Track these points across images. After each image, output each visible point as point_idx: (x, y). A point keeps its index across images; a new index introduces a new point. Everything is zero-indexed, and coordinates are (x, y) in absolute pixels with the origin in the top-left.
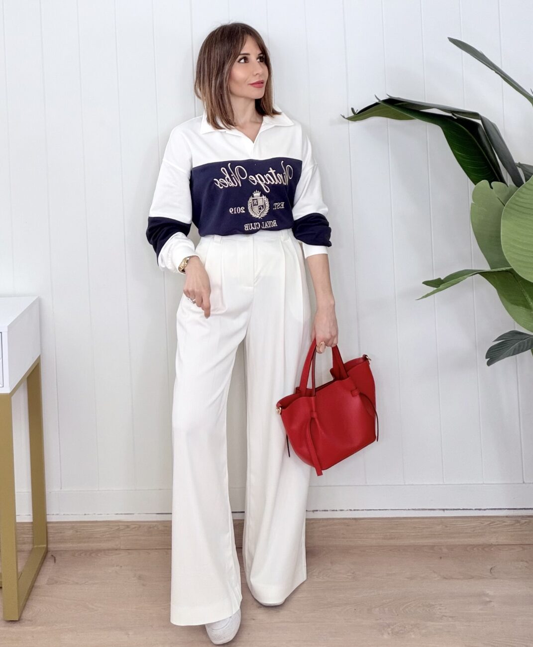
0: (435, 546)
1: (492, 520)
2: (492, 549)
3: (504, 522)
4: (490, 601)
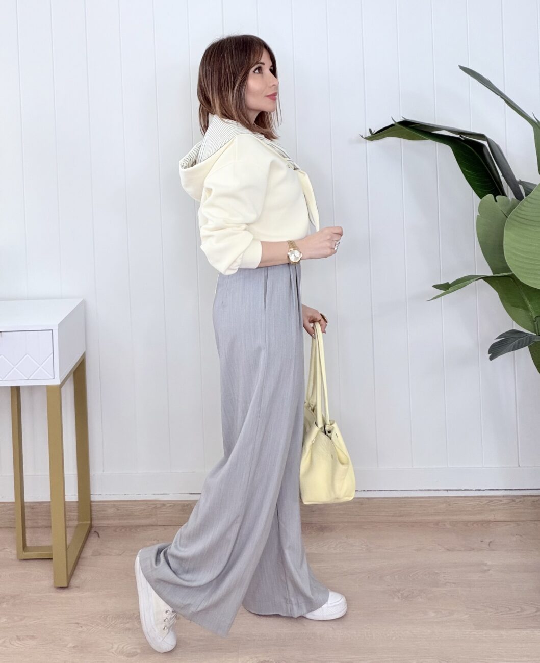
0: (439, 522)
1: (490, 499)
2: (491, 525)
3: (501, 501)
4: (489, 570)
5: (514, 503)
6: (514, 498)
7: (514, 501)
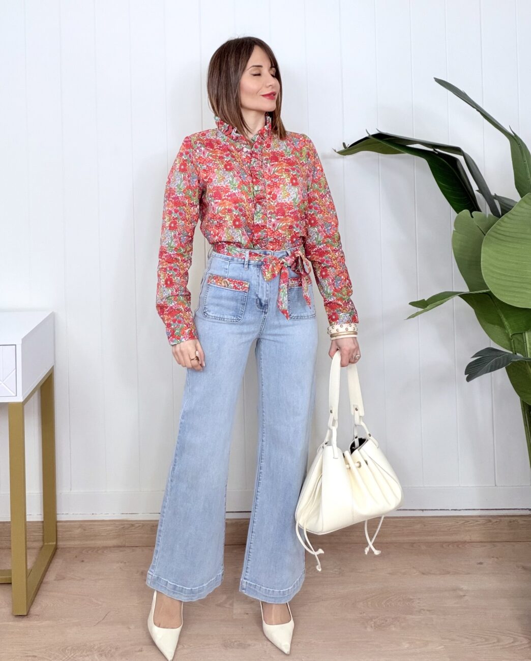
0: (414, 543)
1: (466, 519)
2: (466, 546)
3: (477, 521)
5: (491, 523)
6: (490, 519)
7: (490, 521)
